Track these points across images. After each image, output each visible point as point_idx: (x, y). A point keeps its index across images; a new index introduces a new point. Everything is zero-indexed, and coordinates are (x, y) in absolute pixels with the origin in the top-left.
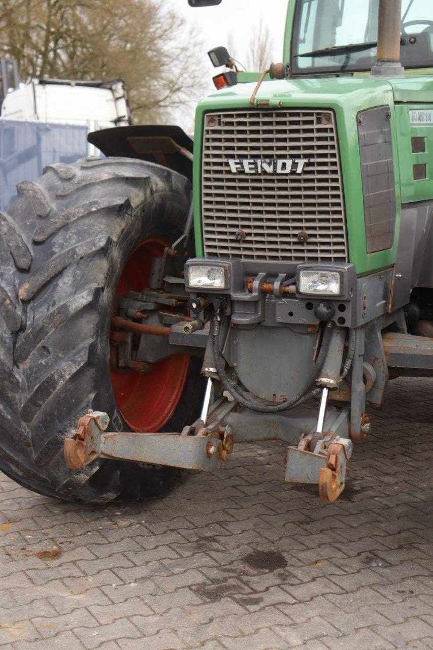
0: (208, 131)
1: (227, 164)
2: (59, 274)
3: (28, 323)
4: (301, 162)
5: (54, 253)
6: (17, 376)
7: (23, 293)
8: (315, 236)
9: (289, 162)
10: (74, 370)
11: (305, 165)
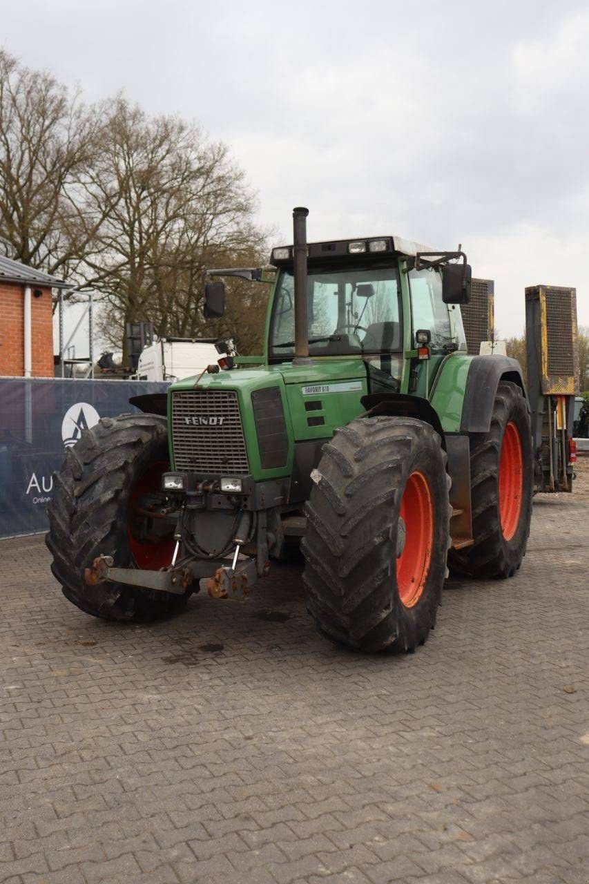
0: (174, 402)
1: (184, 419)
2: (96, 482)
3: (79, 509)
4: (222, 419)
5: (94, 470)
6: (72, 540)
7: (76, 493)
8: (232, 459)
9: (215, 419)
10: (103, 536)
11: (224, 420)
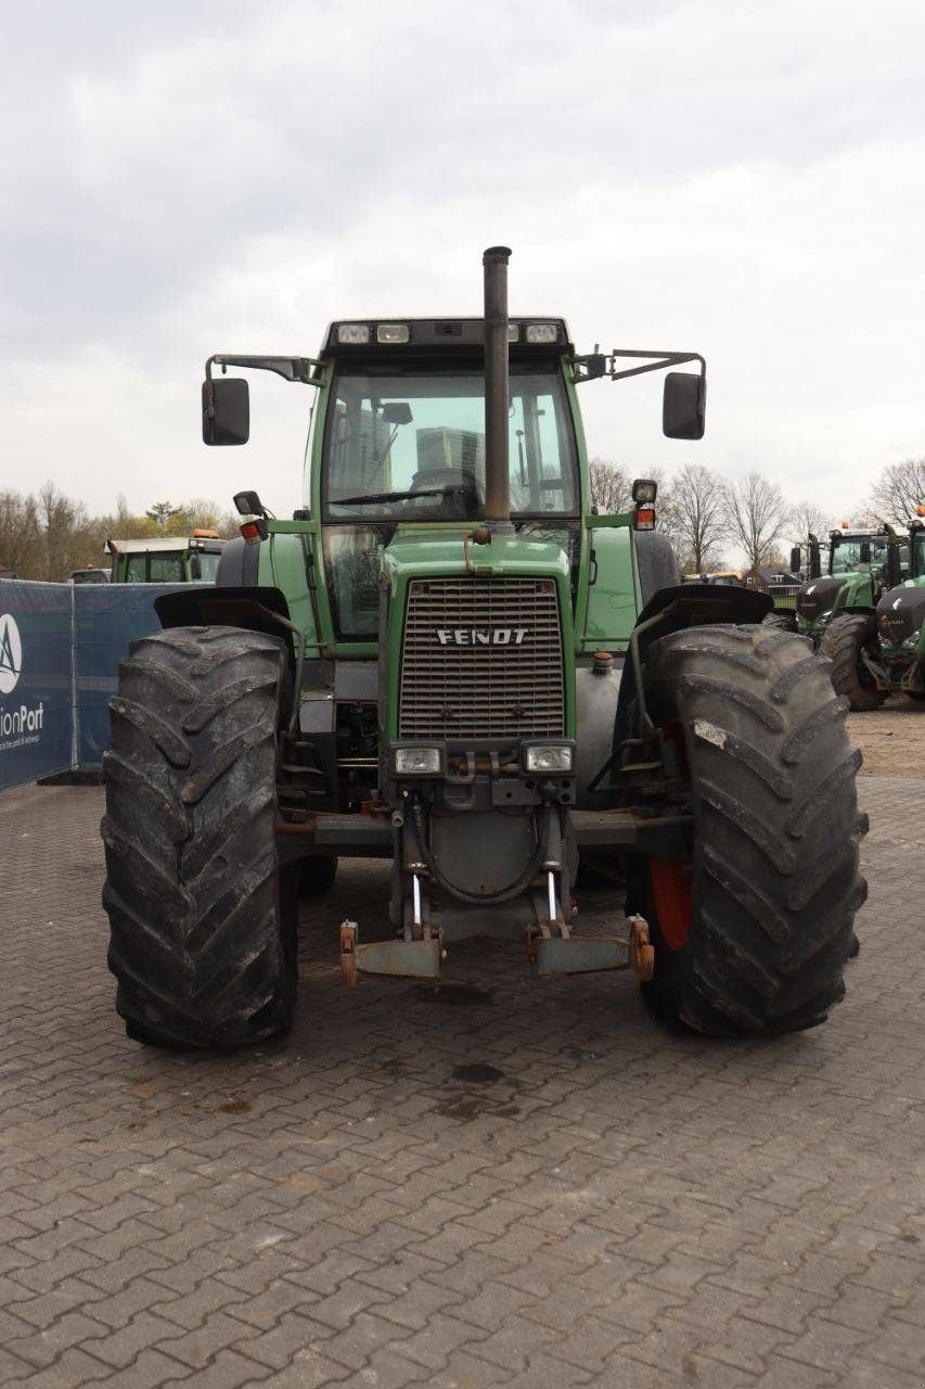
0: (412, 600)
1: (436, 635)
2: (229, 769)
3: (196, 831)
4: (521, 633)
5: (215, 744)
6: (186, 897)
7: (186, 793)
8: (531, 709)
9: (507, 633)
10: (259, 882)
11: (525, 634)
